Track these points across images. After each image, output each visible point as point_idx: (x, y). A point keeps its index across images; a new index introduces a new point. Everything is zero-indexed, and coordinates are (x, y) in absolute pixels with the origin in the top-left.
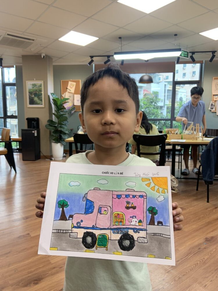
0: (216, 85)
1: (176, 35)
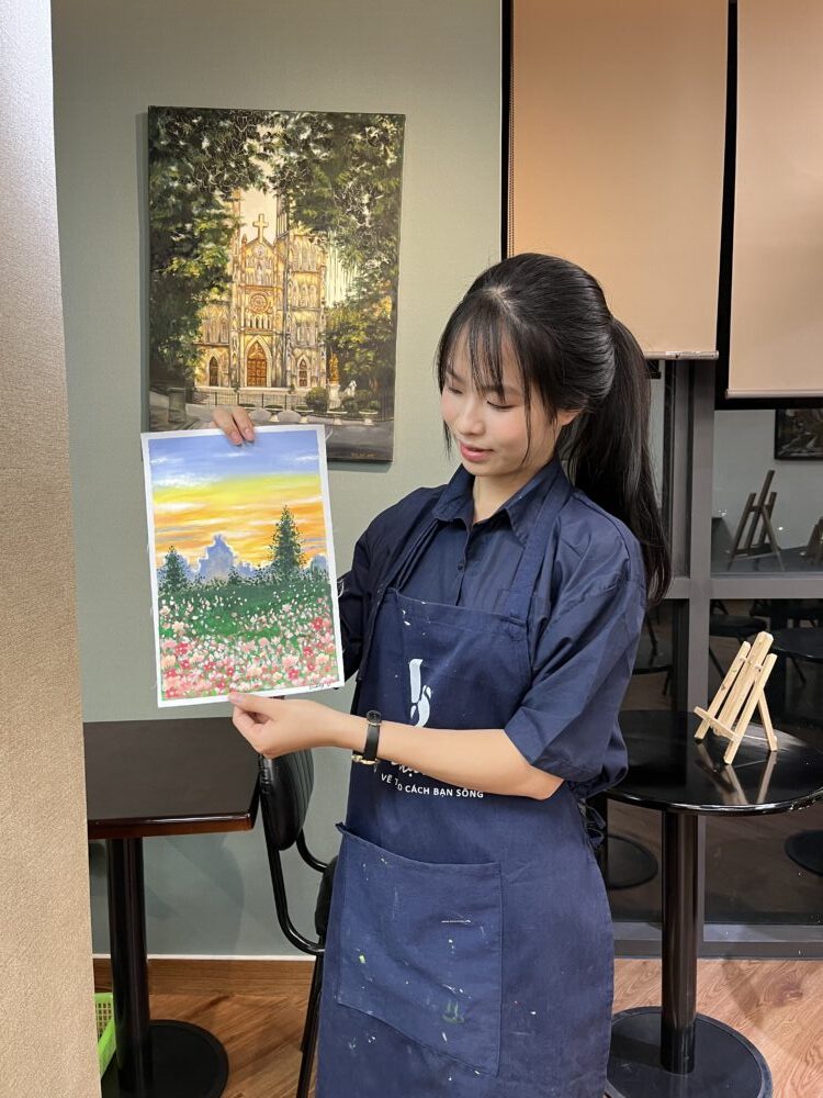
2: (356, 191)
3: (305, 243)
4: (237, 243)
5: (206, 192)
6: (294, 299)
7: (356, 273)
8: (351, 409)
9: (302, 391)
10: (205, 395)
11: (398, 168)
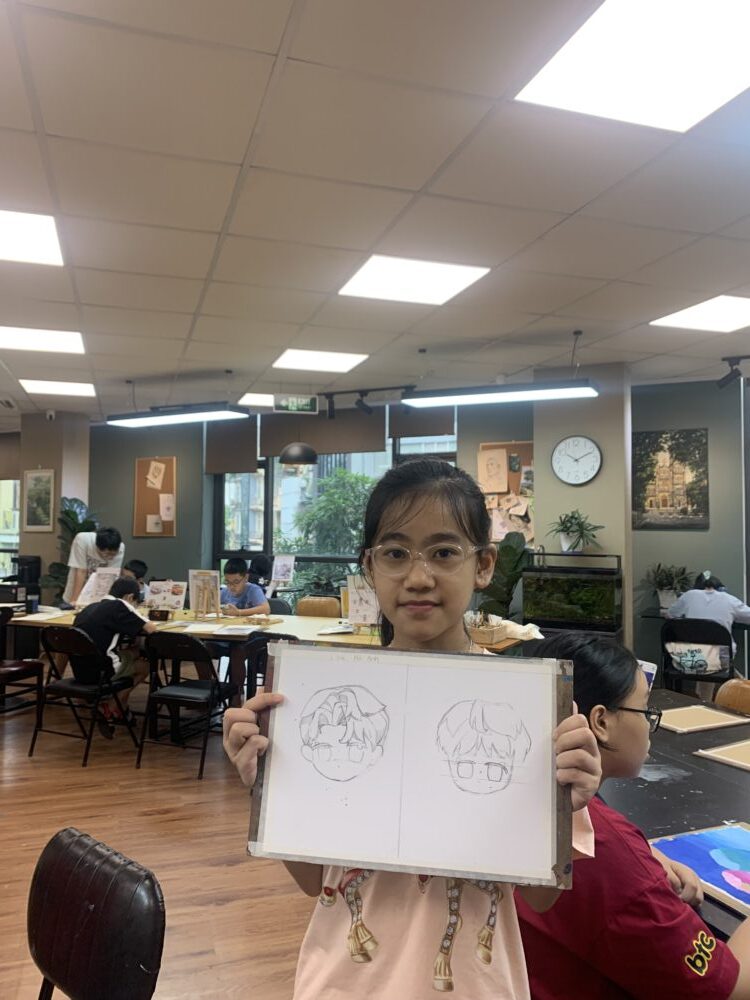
0: (488, 465)
1: (229, 372)
2: (694, 451)
3: (677, 466)
4: (657, 467)
5: (648, 455)
6: (676, 481)
7: (695, 473)
8: (695, 513)
9: (679, 508)
10: (648, 511)
11: (706, 443)
